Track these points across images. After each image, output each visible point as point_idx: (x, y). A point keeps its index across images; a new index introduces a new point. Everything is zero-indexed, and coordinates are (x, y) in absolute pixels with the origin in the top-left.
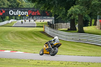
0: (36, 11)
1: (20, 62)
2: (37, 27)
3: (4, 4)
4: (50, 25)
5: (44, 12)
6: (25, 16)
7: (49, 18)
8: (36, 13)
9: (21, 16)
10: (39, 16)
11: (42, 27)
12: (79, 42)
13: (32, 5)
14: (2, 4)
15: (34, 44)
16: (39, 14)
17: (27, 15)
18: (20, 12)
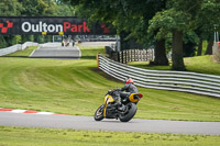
0: (81, 24)
1: (45, 135)
2: (83, 57)
3: (11, 9)
4: (110, 53)
5: (97, 25)
6: (57, 34)
7: (108, 37)
8: (80, 27)
9: (48, 33)
10: (88, 33)
11: (94, 58)
12: (174, 91)
13: (71, 11)
14: (7, 8)
15: (77, 95)
16: (86, 29)
17: (61, 33)
18: (45, 25)
